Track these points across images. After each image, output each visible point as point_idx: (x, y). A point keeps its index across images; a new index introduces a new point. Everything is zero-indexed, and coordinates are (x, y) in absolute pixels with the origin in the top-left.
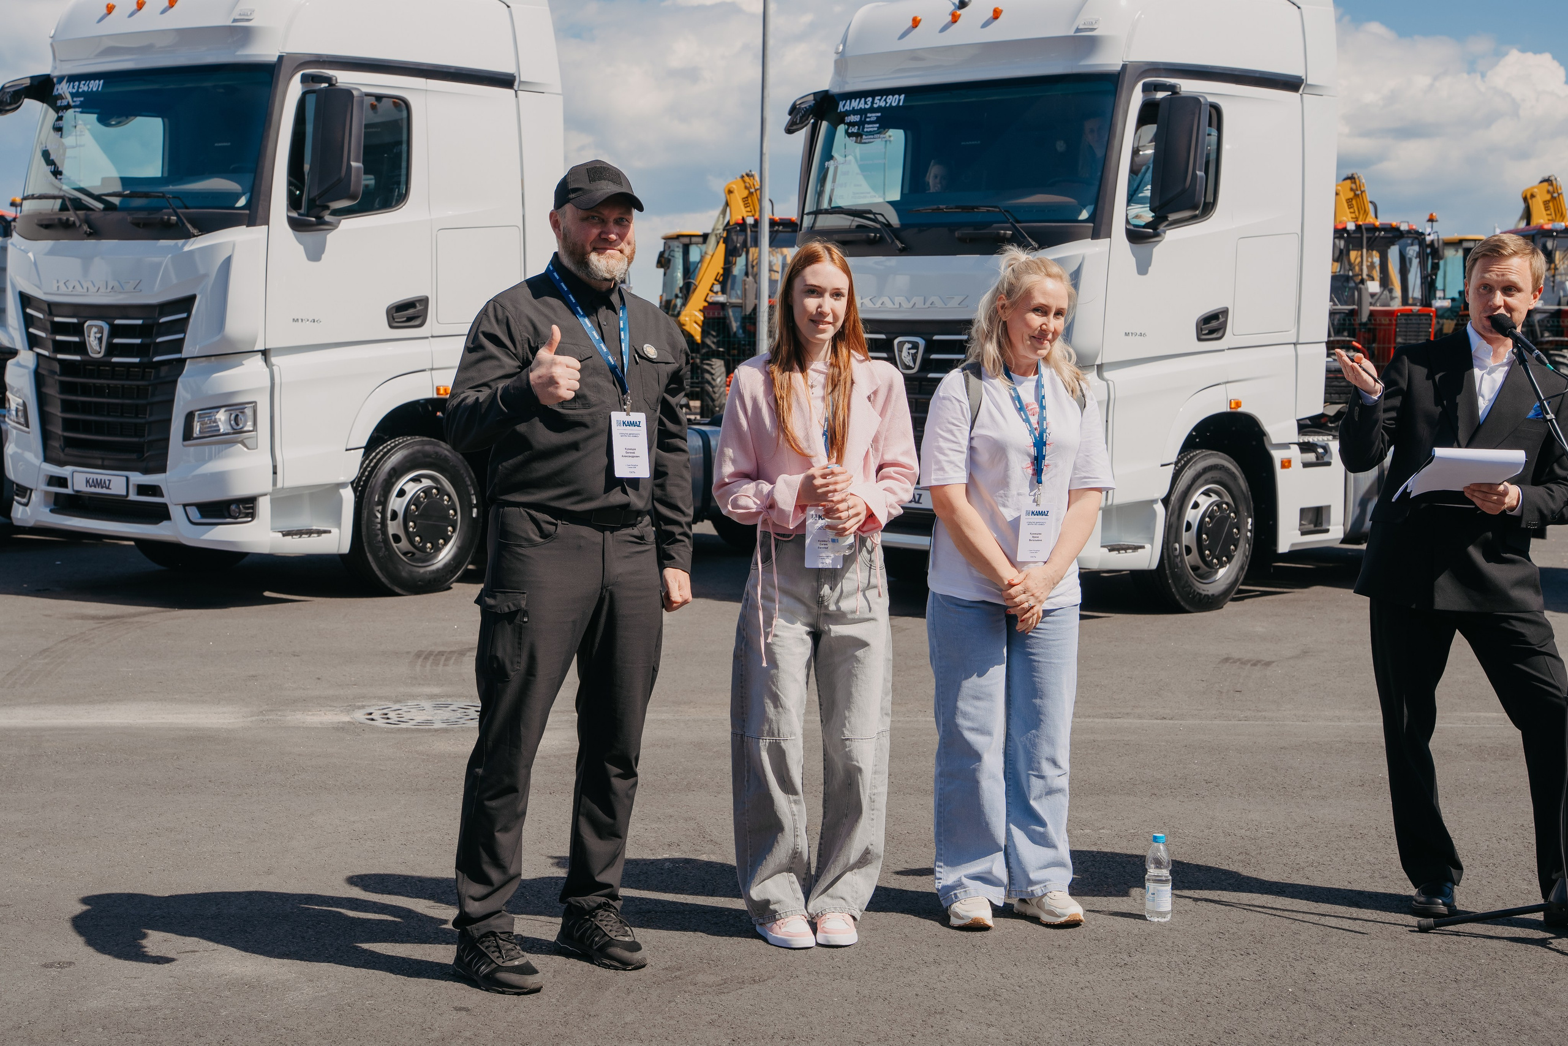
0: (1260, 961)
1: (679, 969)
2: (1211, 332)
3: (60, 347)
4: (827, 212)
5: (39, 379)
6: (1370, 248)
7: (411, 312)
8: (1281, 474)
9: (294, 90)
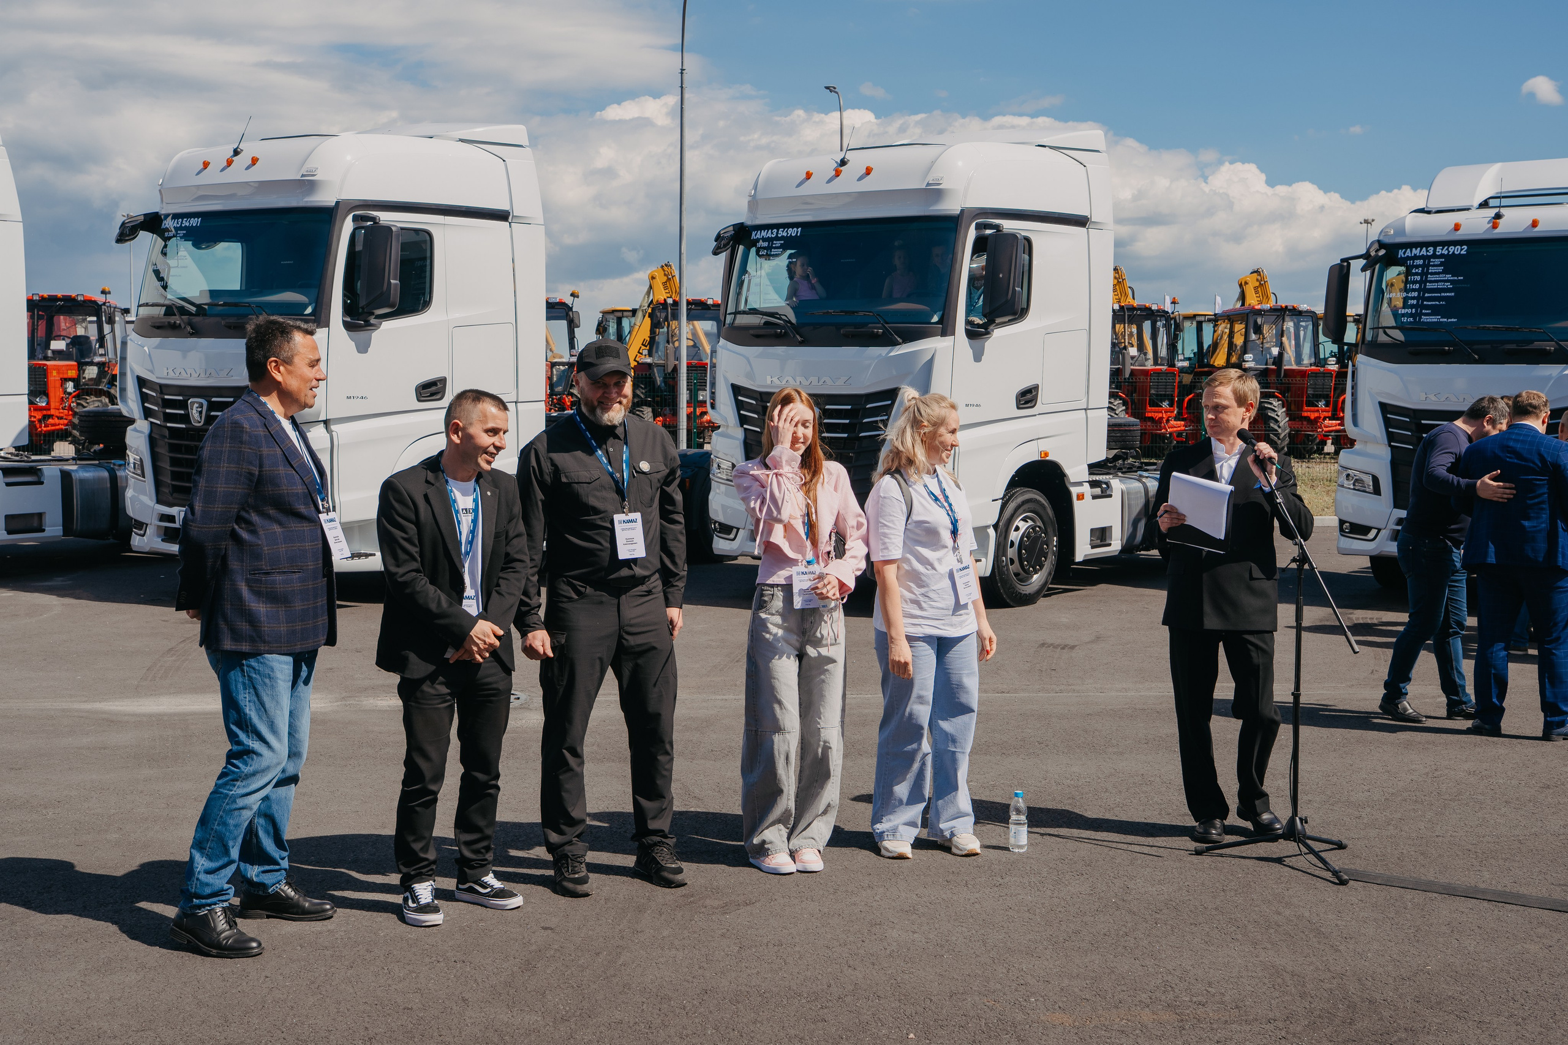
0: (1091, 880)
1: (692, 896)
2: (1027, 402)
3: (169, 418)
4: (744, 313)
5: (152, 441)
6: (1131, 322)
7: (434, 389)
8: (1077, 505)
9: (348, 226)
